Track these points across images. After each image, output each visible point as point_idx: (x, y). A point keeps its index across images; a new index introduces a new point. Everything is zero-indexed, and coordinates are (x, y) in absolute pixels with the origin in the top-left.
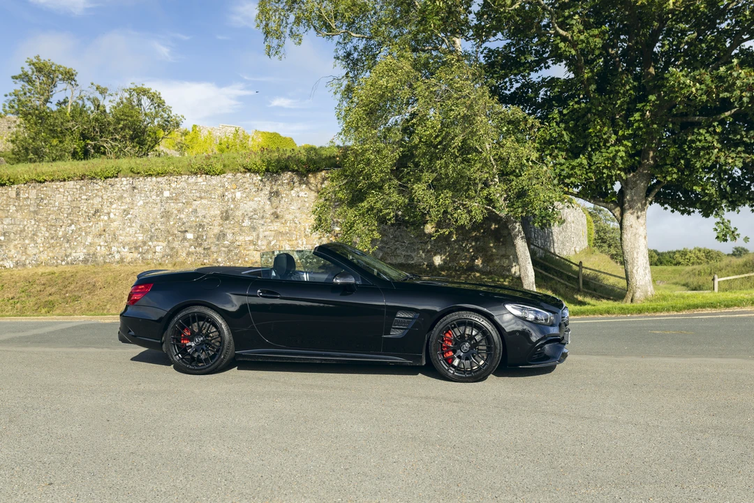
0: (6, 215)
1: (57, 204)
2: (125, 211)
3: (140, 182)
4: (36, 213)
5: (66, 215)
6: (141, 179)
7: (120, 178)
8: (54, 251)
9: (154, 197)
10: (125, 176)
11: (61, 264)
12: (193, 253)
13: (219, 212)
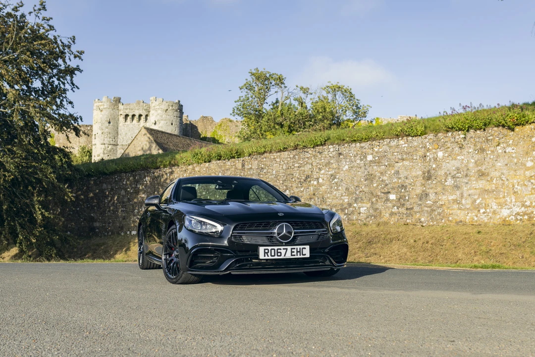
1: (274, 172)
2: (332, 175)
3: (345, 149)
5: (281, 182)
6: (346, 145)
7: (327, 146)
9: (358, 161)
10: (332, 144)
12: (396, 214)
13: (421, 173)
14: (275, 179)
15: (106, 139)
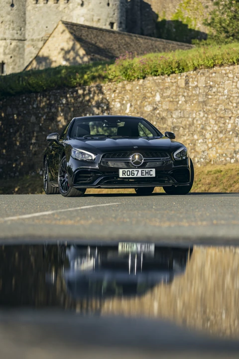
0: (176, 107)
1: (226, 92)
4: (205, 103)
5: (235, 105)
8: (223, 147)
11: (230, 163)
14: (227, 101)
15: (7, 32)
